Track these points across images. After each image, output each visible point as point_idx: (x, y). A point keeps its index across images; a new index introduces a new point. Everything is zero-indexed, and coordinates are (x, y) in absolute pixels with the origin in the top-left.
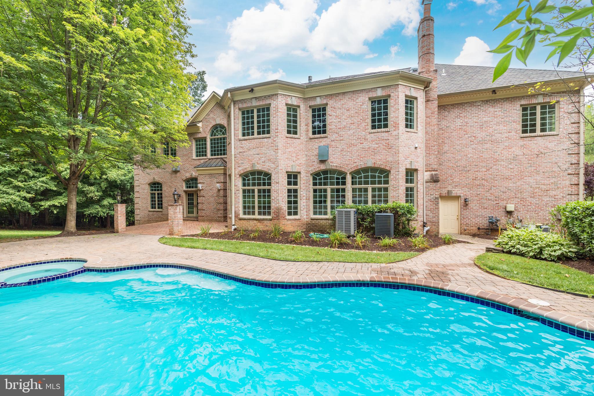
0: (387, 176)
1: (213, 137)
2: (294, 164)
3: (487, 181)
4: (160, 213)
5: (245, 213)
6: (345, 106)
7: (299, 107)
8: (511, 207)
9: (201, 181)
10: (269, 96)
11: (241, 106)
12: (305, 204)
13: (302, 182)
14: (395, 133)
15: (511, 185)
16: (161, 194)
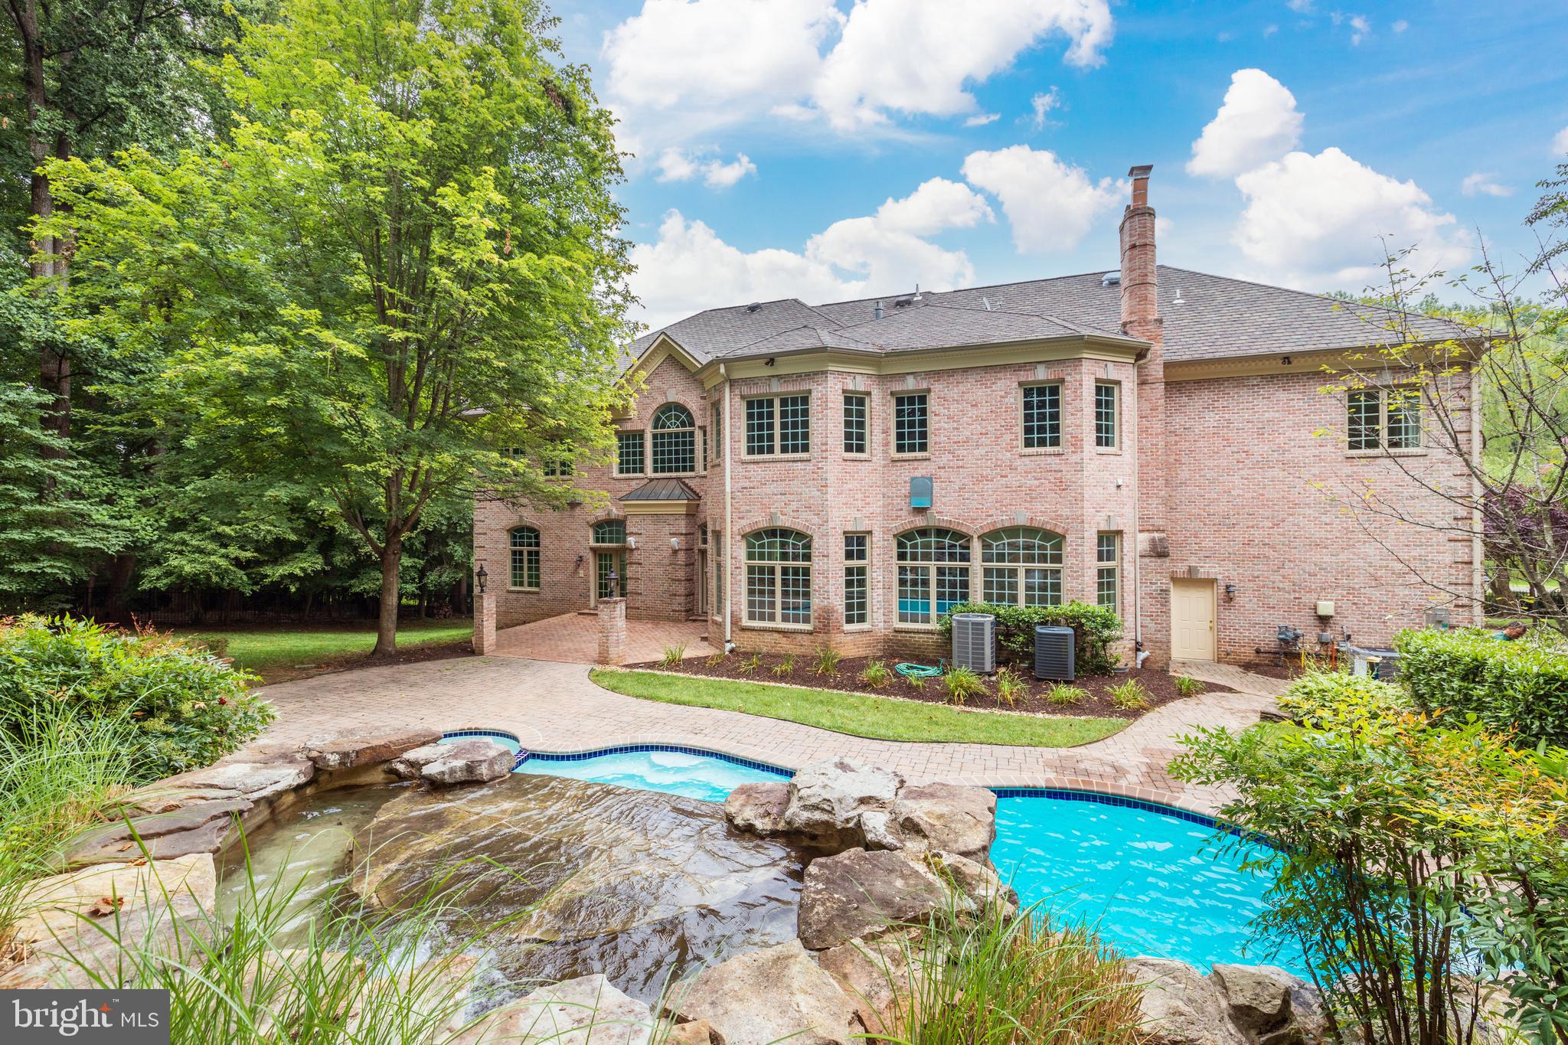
0: (1058, 546)
1: (659, 431)
2: (858, 515)
3: (1274, 548)
4: (535, 597)
5: (752, 616)
6: (969, 397)
7: (869, 394)
8: (1326, 608)
9: (634, 530)
10: (808, 375)
11: (746, 391)
12: (881, 598)
13: (876, 551)
14: (1074, 458)
15: (1326, 559)
16: (537, 553)
